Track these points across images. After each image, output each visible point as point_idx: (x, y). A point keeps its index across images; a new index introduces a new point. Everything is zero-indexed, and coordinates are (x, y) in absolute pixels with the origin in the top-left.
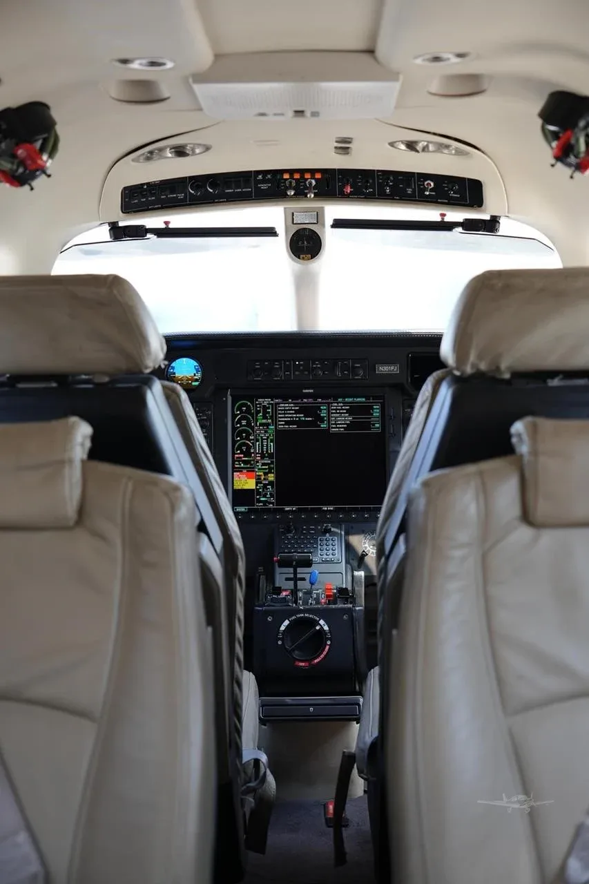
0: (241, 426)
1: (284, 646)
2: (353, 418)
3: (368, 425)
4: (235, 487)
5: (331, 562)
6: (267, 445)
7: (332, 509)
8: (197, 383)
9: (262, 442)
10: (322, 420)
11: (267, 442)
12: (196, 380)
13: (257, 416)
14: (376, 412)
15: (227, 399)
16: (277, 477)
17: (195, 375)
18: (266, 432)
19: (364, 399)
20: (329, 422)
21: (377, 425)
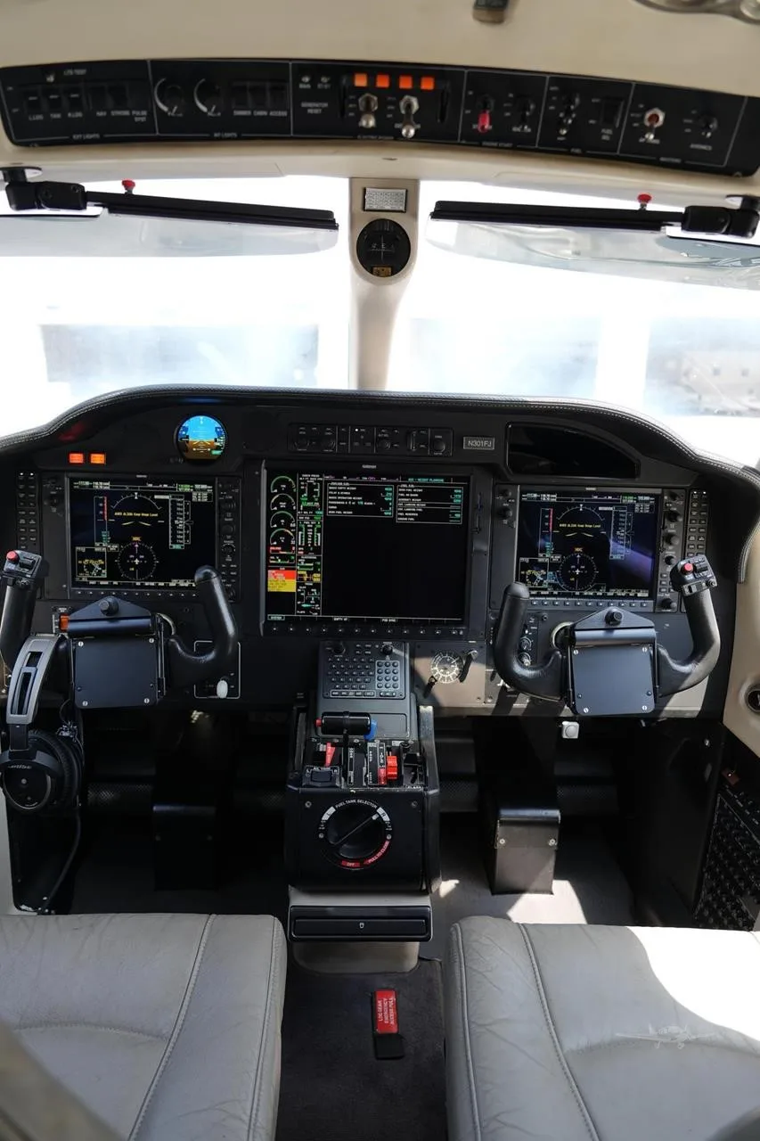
0: (279, 509)
1: (328, 841)
2: (427, 505)
3: (445, 515)
4: (270, 589)
5: (392, 697)
6: (313, 536)
7: (394, 621)
8: (218, 452)
9: (306, 532)
10: (386, 505)
11: (313, 532)
12: (218, 448)
13: (300, 496)
14: (458, 499)
15: (260, 473)
16: (324, 579)
17: (216, 440)
18: (312, 518)
19: (442, 480)
20: (395, 510)
21: (458, 516)
